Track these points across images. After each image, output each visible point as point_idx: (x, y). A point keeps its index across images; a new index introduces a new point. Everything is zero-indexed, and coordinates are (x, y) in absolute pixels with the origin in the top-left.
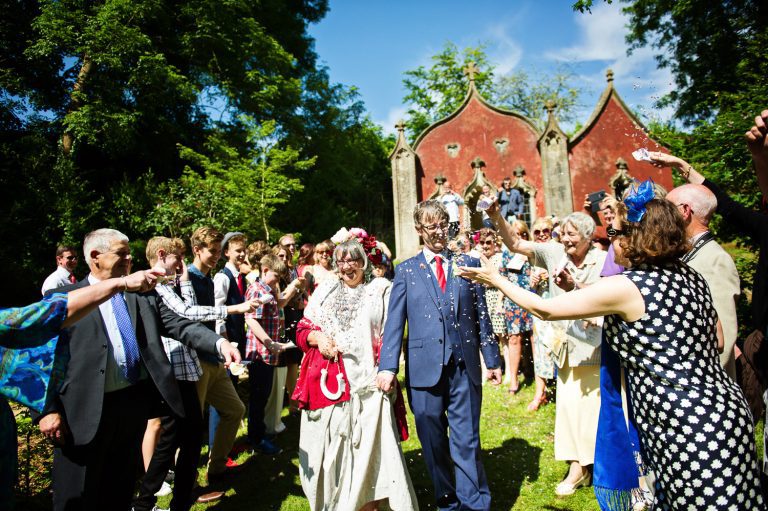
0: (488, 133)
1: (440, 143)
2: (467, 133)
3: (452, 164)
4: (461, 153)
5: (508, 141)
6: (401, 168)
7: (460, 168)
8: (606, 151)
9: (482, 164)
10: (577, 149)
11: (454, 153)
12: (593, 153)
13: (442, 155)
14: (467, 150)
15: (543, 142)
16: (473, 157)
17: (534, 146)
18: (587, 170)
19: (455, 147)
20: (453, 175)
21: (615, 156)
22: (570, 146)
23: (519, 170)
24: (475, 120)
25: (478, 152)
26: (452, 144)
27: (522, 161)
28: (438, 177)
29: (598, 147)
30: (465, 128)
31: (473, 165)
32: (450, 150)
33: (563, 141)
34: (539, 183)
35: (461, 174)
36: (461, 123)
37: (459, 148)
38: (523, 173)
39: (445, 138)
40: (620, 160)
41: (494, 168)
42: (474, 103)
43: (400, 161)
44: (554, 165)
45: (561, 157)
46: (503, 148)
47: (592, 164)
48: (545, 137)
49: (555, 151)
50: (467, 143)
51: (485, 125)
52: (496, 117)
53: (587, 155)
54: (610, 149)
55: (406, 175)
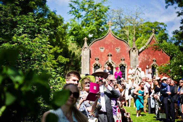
0: (114, 45)
1: (98, 46)
2: (107, 44)
3: (101, 54)
4: (105, 51)
5: (120, 49)
6: (85, 54)
7: (104, 56)
8: (150, 55)
9: (111, 55)
10: (141, 54)
11: (102, 50)
12: (146, 56)
13: (99, 51)
14: (106, 50)
15: (131, 51)
16: (108, 53)
17: (128, 52)
18: (144, 61)
19: (103, 48)
20: (101, 58)
21: (153, 57)
22: (139, 53)
23: (123, 59)
24: (110, 40)
25: (110, 51)
26: (102, 47)
27: (124, 56)
28: (97, 58)
29: (148, 54)
30: (106, 43)
31: (108, 56)
33: (137, 51)
34: (129, 64)
36: (105, 40)
37: (104, 49)
38: (124, 60)
39: (100, 45)
40: (154, 59)
41: (115, 57)
42: (110, 35)
43: (85, 51)
44: (134, 59)
45: (136, 56)
46: (118, 51)
47: (146, 59)
48: (132, 49)
49: (134, 54)
50: (107, 48)
51: (113, 42)
53: (144, 56)
54: (151, 55)
55: (86, 56)
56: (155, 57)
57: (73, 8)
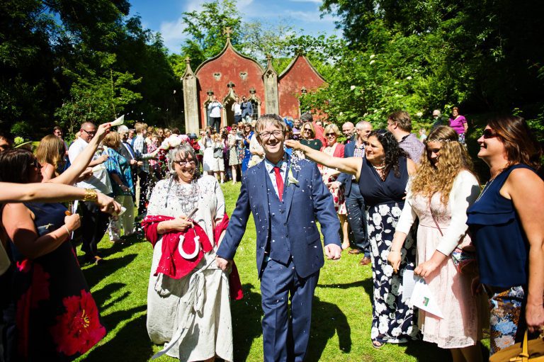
0: (237, 68)
1: (210, 72)
2: (225, 67)
3: (217, 84)
4: (222, 78)
5: (247, 74)
6: (188, 85)
7: (221, 87)
8: (297, 83)
9: (233, 86)
10: (282, 81)
11: (218, 78)
12: (290, 83)
13: (211, 79)
14: (225, 77)
15: (265, 76)
16: (228, 81)
17: (260, 77)
18: (287, 92)
19: (219, 75)
20: (217, 90)
21: (301, 85)
22: (279, 79)
23: (252, 90)
24: (229, 60)
25: (231, 78)
26: (217, 73)
27: (254, 85)
28: (209, 91)
29: (293, 81)
30: (224, 64)
31: (228, 86)
32: (216, 76)
33: (275, 76)
34: (263, 98)
35: (222, 91)
36: (222, 62)
37: (221, 75)
38: (255, 92)
39: (213, 69)
40: (303, 88)
41: (240, 88)
42: (230, 51)
43: (188, 81)
44: (270, 89)
45: (274, 85)
46: (244, 77)
47: (290, 89)
48: (266, 74)
49: (271, 82)
50: (225, 74)
51: (235, 64)
52: (241, 60)
53: (287, 84)
54: (299, 82)
55: (191, 89)
56: (305, 86)
57: (191, 24)
